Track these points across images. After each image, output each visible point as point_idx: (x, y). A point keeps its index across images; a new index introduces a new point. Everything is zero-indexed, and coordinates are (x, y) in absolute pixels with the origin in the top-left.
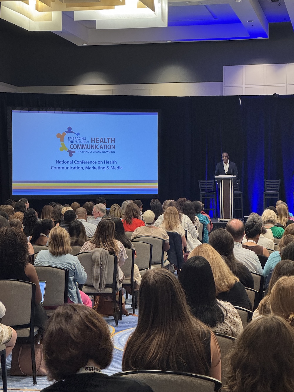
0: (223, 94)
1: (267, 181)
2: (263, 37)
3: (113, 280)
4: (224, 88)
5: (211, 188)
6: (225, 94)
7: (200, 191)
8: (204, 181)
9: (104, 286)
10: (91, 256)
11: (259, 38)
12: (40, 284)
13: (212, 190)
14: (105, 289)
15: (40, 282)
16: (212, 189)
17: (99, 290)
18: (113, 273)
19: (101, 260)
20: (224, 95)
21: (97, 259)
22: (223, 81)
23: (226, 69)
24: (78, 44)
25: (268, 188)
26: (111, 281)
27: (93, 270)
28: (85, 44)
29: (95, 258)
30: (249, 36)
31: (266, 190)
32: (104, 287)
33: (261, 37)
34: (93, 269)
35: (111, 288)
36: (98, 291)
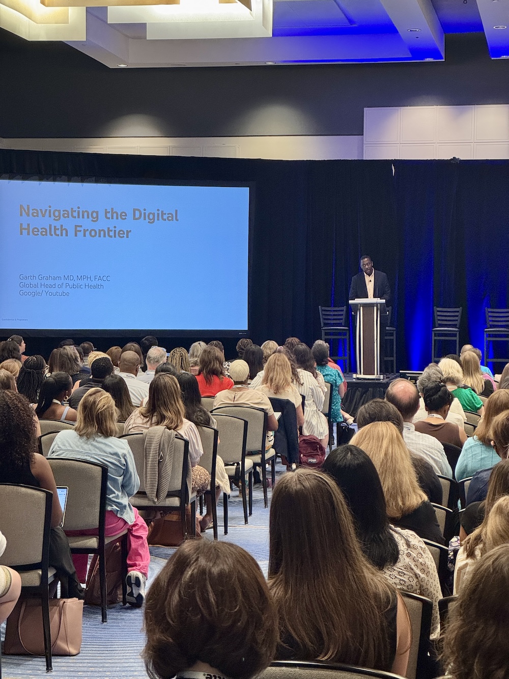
0: (363, 157)
1: (438, 309)
2: (435, 59)
3: (180, 484)
4: (364, 146)
5: (341, 321)
6: (367, 157)
7: (322, 326)
8: (329, 309)
9: (164, 494)
10: (143, 440)
11: (428, 60)
12: (59, 491)
13: (343, 324)
14: (167, 500)
15: (58, 488)
16: (343, 321)
17: (156, 500)
18: (182, 471)
19: (161, 448)
20: (364, 159)
21: (154, 446)
22: (363, 135)
23: (369, 113)
24: (111, 65)
25: (439, 322)
26: (178, 485)
27: (146, 465)
28: (123, 66)
29: (150, 443)
30: (410, 56)
31: (437, 326)
32: (166, 495)
33: (431, 59)
34: (146, 463)
35: (178, 497)
36: (154, 502)
